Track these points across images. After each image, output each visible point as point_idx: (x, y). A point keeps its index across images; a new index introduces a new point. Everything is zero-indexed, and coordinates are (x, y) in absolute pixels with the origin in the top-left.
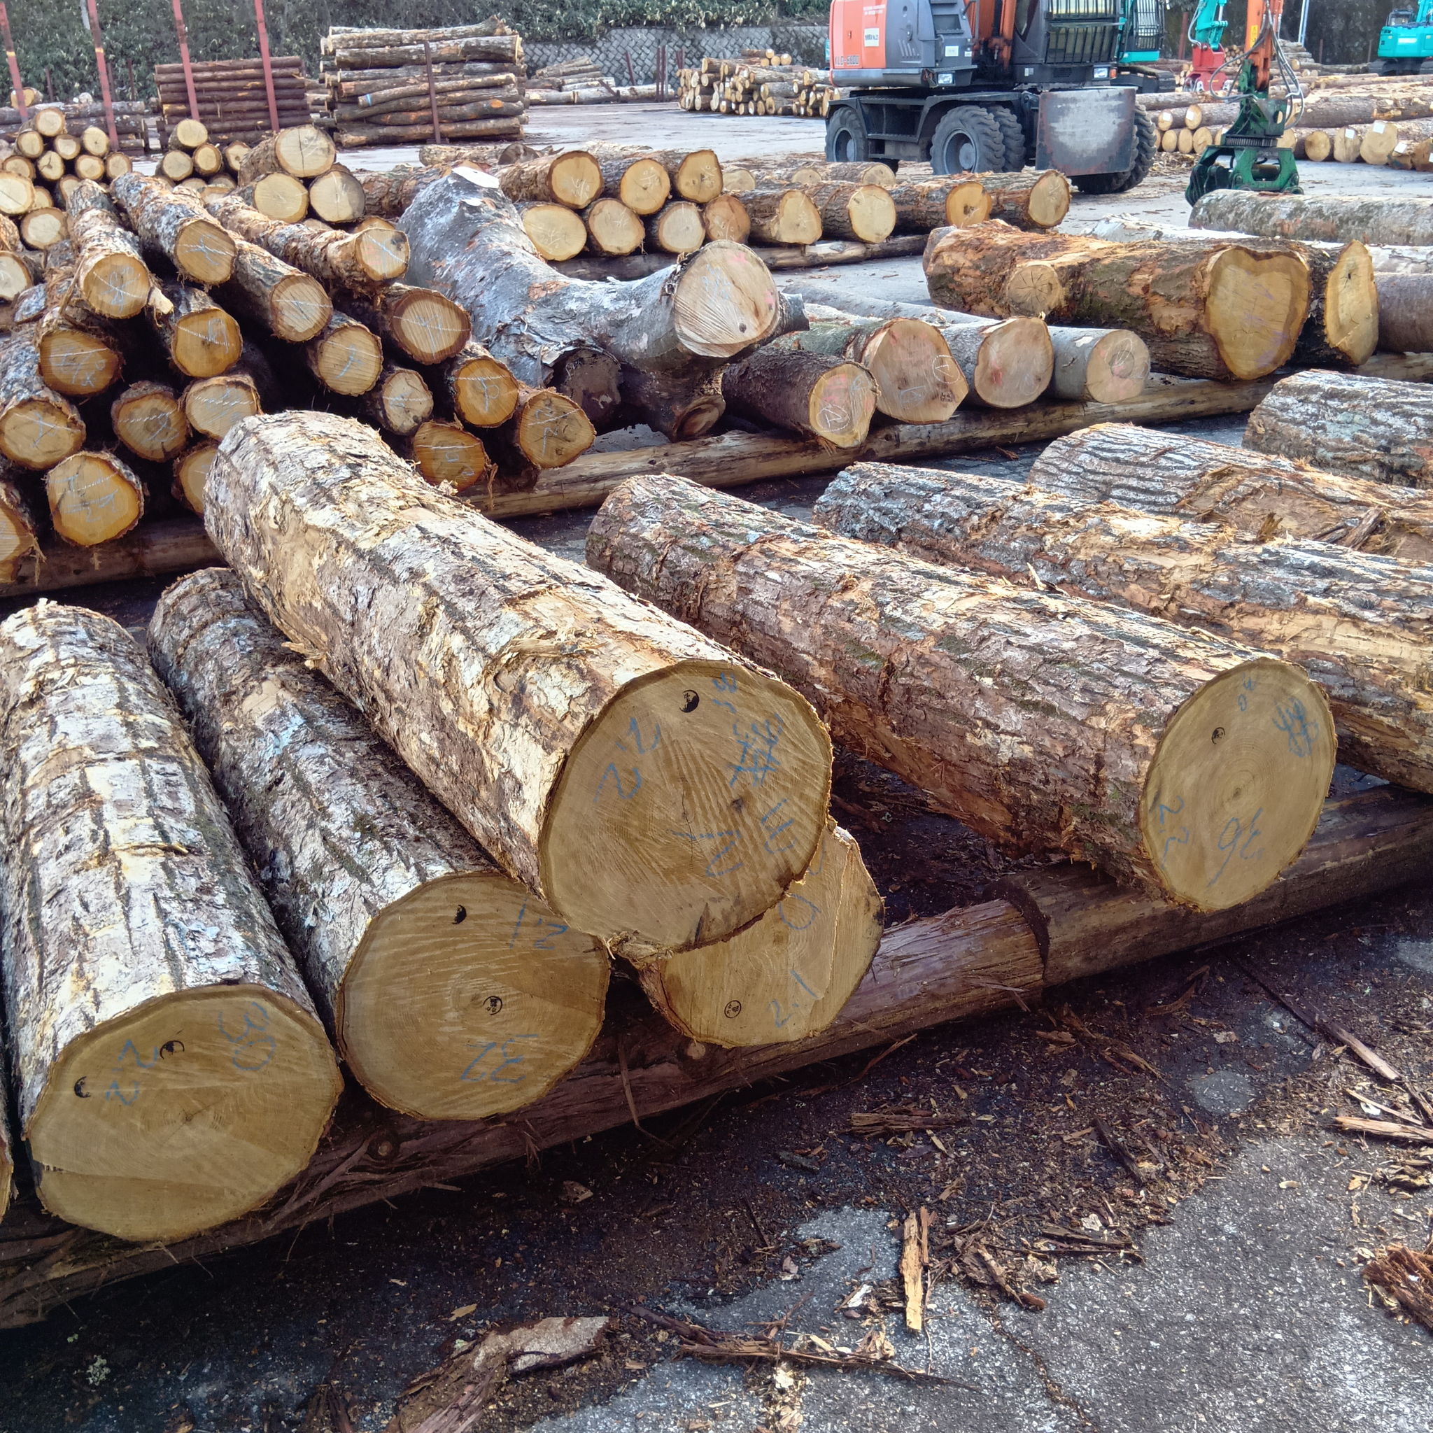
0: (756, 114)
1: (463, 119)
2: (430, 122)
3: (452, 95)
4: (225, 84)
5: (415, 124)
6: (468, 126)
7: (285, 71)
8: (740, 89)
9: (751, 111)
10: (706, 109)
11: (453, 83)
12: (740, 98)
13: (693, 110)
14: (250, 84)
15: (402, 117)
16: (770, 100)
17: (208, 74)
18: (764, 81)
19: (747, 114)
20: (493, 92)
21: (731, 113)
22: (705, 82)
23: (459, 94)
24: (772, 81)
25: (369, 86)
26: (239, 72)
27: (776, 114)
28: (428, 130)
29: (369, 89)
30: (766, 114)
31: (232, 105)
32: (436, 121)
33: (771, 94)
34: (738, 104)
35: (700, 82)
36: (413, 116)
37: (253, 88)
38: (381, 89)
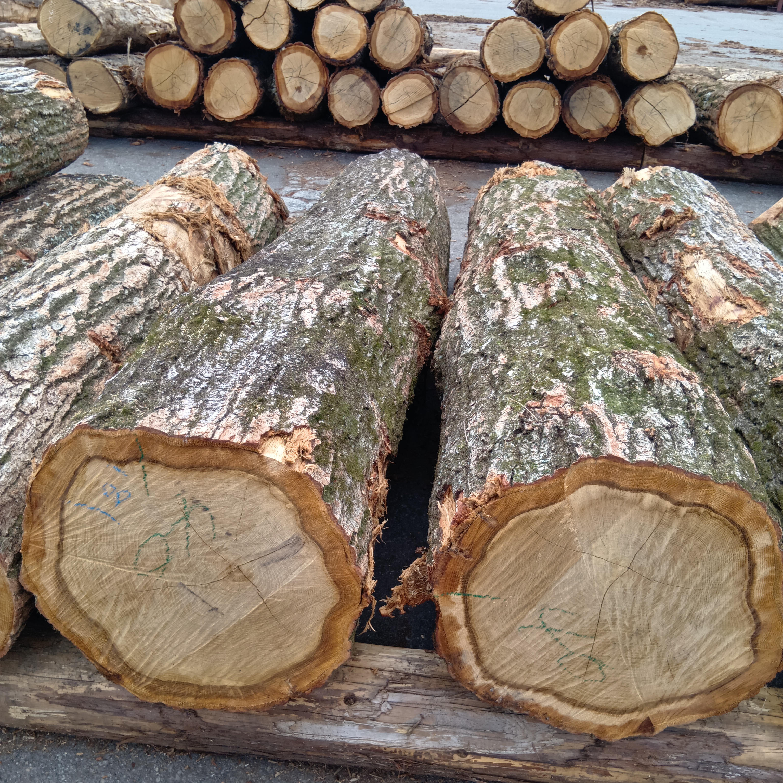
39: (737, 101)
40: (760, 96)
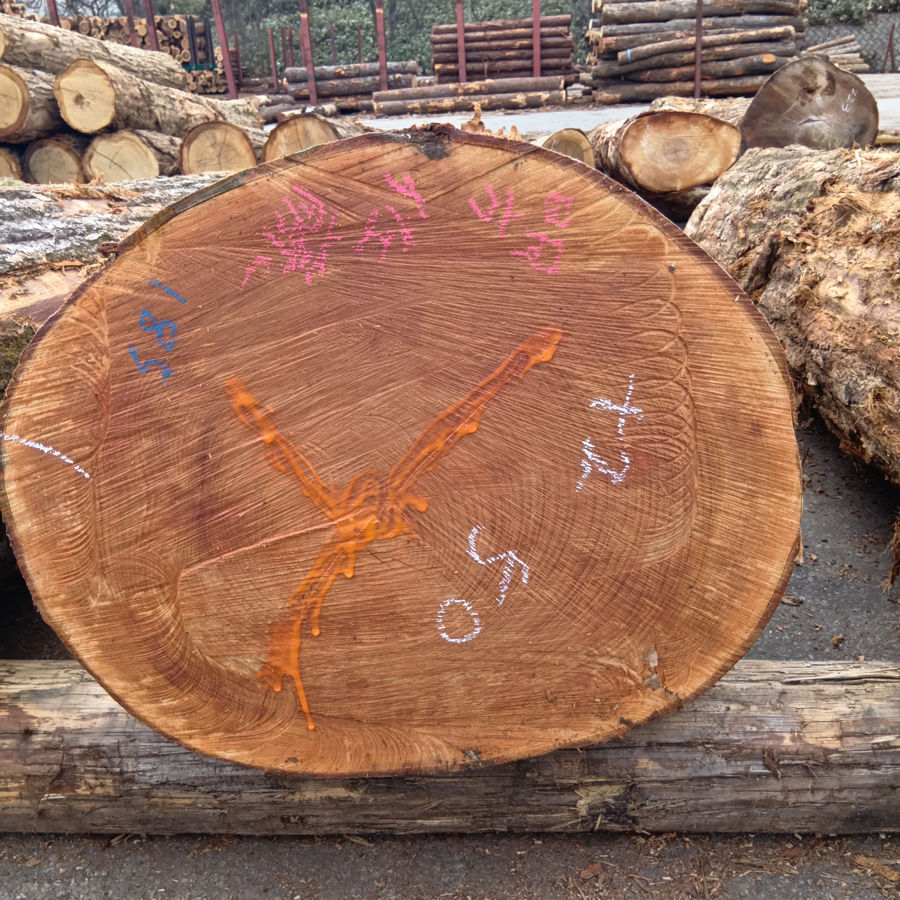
1: (728, 76)
2: (691, 78)
3: (718, 50)
4: (494, 43)
5: (674, 80)
6: (732, 83)
7: (553, 29)
11: (723, 36)
14: (518, 43)
15: (661, 74)
17: (480, 34)
20: (766, 46)
23: (727, 49)
25: (631, 41)
26: (508, 32)
28: (689, 86)
29: (631, 44)
31: (500, 64)
32: (698, 77)
36: (674, 72)
37: (521, 47)
38: (643, 44)
39: (196, 143)
40: (219, 135)
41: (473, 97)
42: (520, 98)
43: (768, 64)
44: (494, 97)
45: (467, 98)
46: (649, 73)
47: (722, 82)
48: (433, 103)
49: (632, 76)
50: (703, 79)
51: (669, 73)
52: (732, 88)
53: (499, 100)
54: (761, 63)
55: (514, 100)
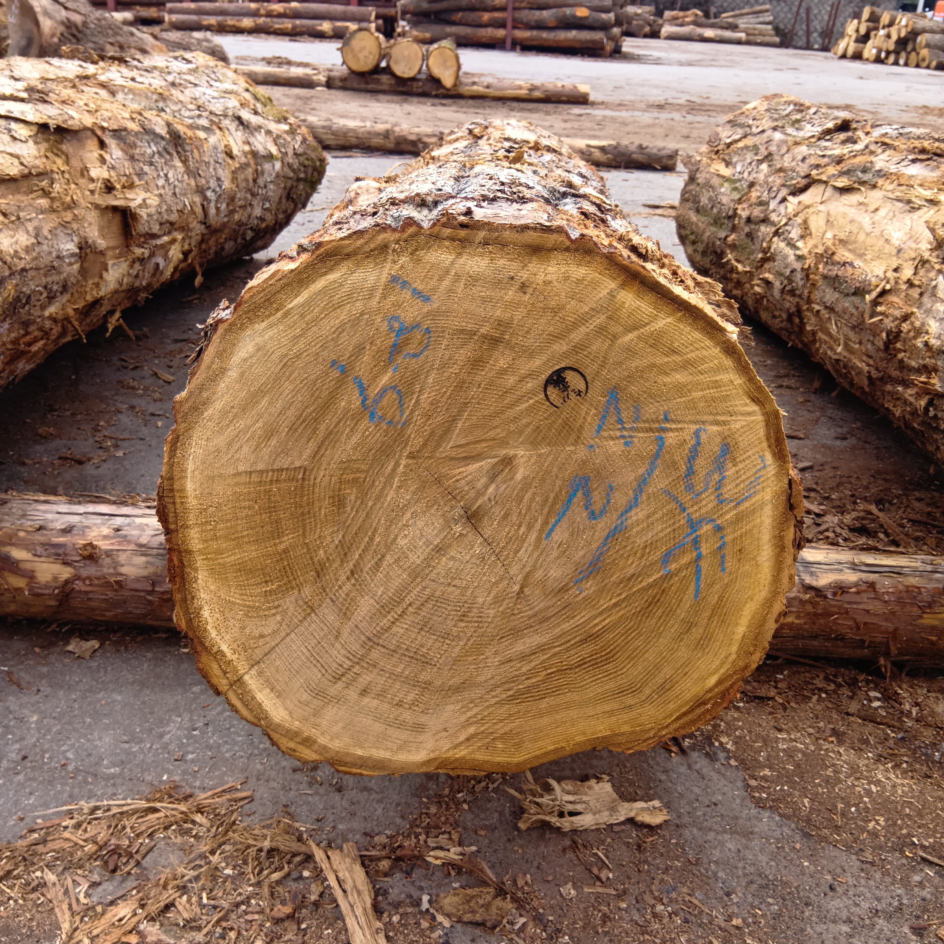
0: (906, 64)
1: (540, 26)
2: (502, 25)
5: (486, 26)
6: (545, 35)
8: (894, 37)
9: (902, 62)
10: (858, 56)
12: (892, 47)
13: (844, 56)
15: (472, 16)
16: (925, 52)
18: (924, 31)
19: (896, 63)
21: (878, 60)
22: (863, 31)
24: (932, 31)
27: (928, 67)
28: (501, 33)
30: (918, 66)
32: (509, 24)
33: (928, 46)
34: (888, 53)
35: (857, 31)
36: (486, 17)
41: (275, 20)
42: (326, 26)
43: (581, 18)
44: (298, 22)
45: (268, 20)
46: (460, 14)
47: (535, 33)
48: (230, 21)
49: (443, 16)
50: (514, 27)
51: (480, 17)
52: (545, 40)
53: (303, 26)
54: (574, 16)
55: (319, 28)
